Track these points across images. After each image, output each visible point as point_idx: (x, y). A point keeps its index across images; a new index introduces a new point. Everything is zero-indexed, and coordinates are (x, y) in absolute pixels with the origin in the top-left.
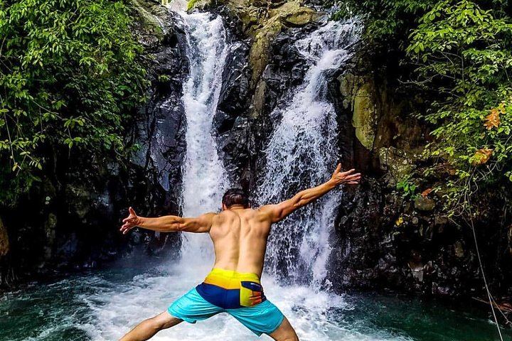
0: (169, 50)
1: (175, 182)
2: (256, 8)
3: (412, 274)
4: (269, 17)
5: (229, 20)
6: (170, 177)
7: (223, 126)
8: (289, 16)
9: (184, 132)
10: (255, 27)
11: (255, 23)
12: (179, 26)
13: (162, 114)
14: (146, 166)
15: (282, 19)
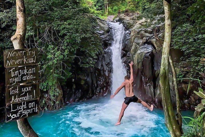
0: (107, 34)
1: (110, 73)
2: (132, 21)
3: (184, 103)
4: (136, 23)
5: (125, 24)
6: (108, 72)
7: (123, 56)
8: (142, 23)
9: (112, 58)
10: (132, 26)
11: (132, 25)
12: (110, 27)
13: (105, 53)
14: (101, 68)
15: (140, 24)
